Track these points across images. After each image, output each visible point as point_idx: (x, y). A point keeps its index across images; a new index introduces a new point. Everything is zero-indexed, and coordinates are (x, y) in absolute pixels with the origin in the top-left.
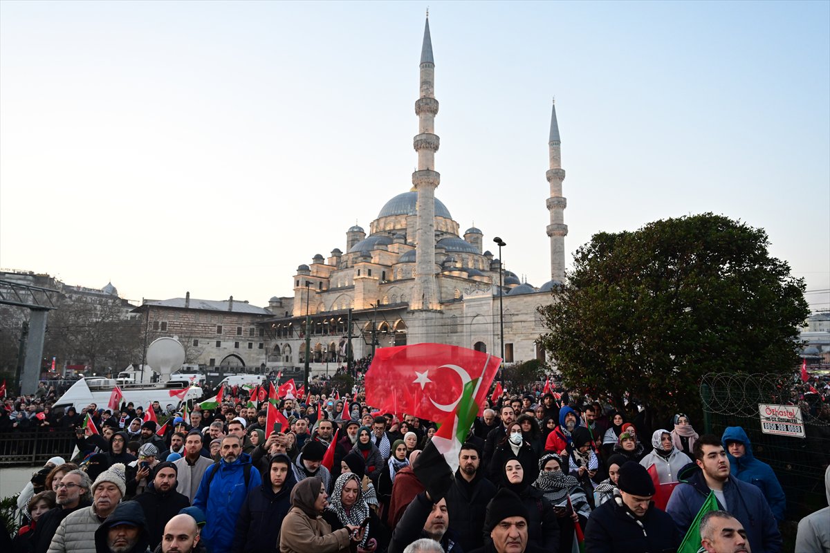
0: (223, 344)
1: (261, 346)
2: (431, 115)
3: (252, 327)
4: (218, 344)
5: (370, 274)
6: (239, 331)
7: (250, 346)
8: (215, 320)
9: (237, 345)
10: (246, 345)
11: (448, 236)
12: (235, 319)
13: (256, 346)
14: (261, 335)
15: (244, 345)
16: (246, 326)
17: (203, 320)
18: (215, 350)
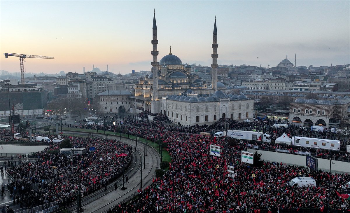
0: (119, 103)
1: (129, 103)
2: (155, 45)
3: (126, 98)
4: (118, 103)
5: (147, 88)
6: (123, 99)
7: (126, 103)
8: (116, 97)
9: (123, 103)
10: (125, 103)
11: (176, 71)
12: (122, 96)
13: (128, 103)
14: (129, 100)
15: (124, 103)
16: (124, 98)
17: (113, 97)
18: (117, 105)
